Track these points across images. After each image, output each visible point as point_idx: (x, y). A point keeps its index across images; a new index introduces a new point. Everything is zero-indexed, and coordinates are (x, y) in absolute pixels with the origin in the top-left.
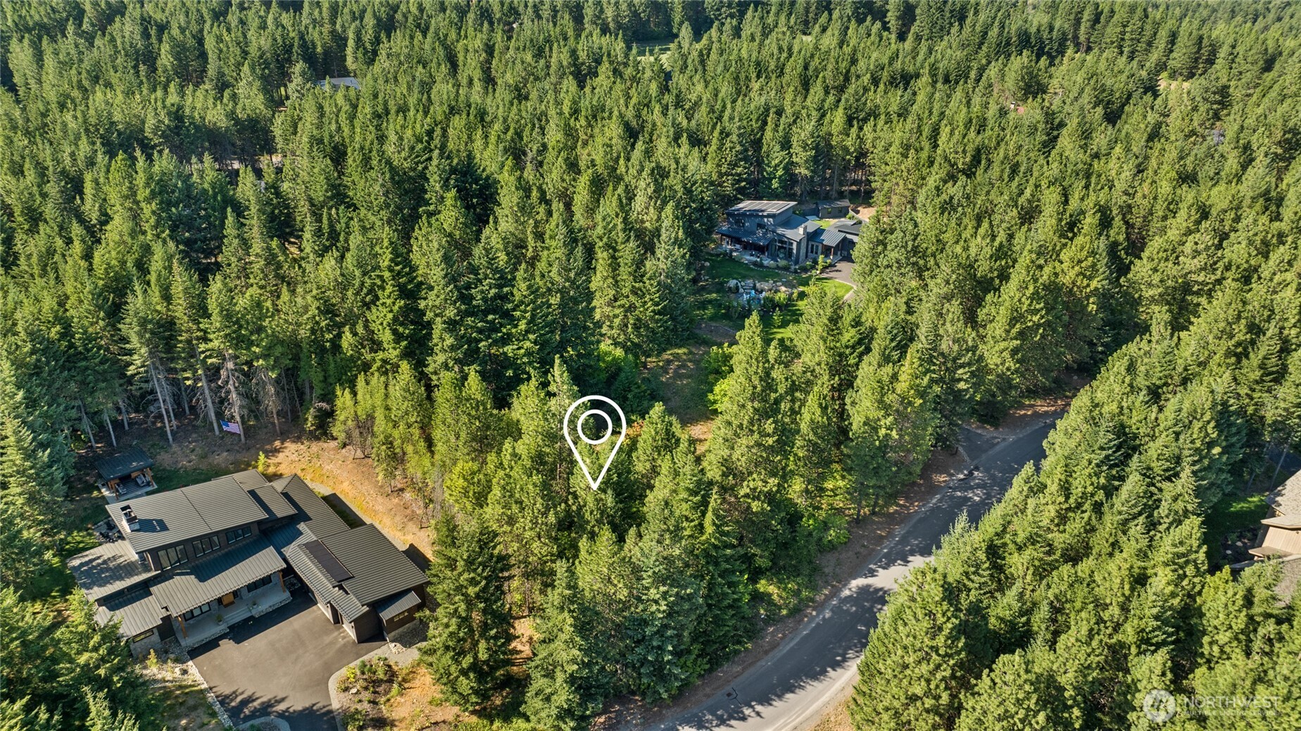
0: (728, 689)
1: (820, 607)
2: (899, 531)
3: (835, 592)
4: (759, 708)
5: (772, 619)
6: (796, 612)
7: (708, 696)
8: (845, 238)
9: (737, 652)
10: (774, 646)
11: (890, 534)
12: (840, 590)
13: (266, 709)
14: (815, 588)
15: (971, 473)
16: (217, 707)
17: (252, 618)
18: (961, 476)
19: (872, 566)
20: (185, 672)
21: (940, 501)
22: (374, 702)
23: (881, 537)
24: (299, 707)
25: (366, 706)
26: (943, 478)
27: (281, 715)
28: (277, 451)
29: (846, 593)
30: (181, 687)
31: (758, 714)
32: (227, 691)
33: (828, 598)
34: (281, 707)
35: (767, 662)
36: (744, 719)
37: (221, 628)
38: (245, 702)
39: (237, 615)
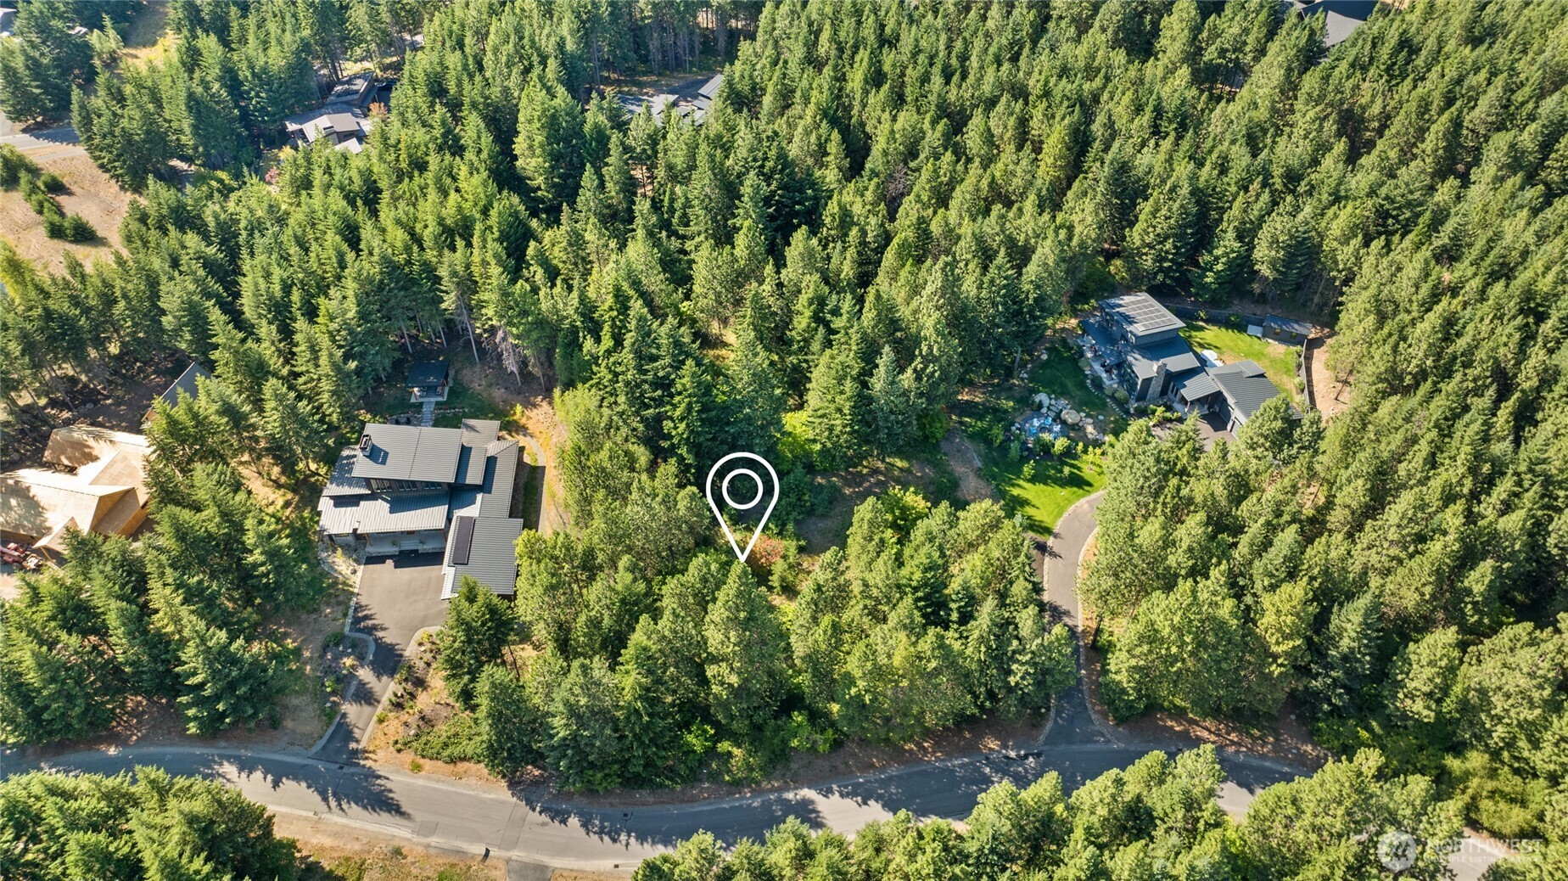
0: (629, 810)
1: (756, 793)
2: (894, 770)
3: (780, 790)
4: (632, 840)
5: (715, 777)
6: (737, 784)
7: (612, 805)
8: (1219, 393)
9: (661, 785)
10: (693, 800)
11: (883, 769)
12: (788, 790)
13: (371, 630)
14: (768, 776)
15: (1026, 757)
16: (351, 611)
17: (416, 551)
18: (1013, 754)
19: (835, 787)
20: (354, 572)
21: (962, 766)
22: (428, 664)
23: (872, 765)
24: (388, 640)
25: (420, 665)
26: (993, 744)
27: (376, 640)
28: (535, 406)
29: (790, 796)
30: (344, 583)
31: (627, 844)
32: (363, 603)
33: (773, 790)
34: (380, 634)
35: (674, 810)
36: (614, 841)
37: (394, 550)
38: (367, 617)
39: (408, 545)
